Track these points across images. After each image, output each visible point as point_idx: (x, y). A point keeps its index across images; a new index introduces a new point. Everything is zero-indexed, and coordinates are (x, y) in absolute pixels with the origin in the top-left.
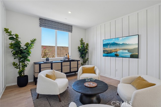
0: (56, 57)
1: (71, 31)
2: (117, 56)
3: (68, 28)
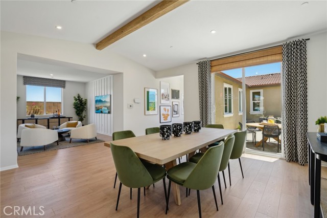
0: (45, 114)
1: (64, 87)
2: (102, 112)
3: (61, 84)
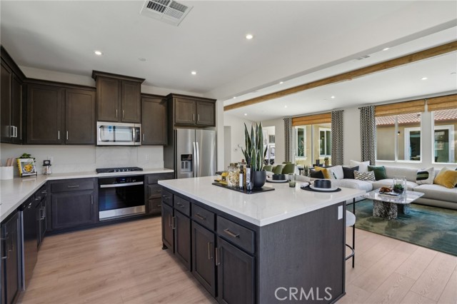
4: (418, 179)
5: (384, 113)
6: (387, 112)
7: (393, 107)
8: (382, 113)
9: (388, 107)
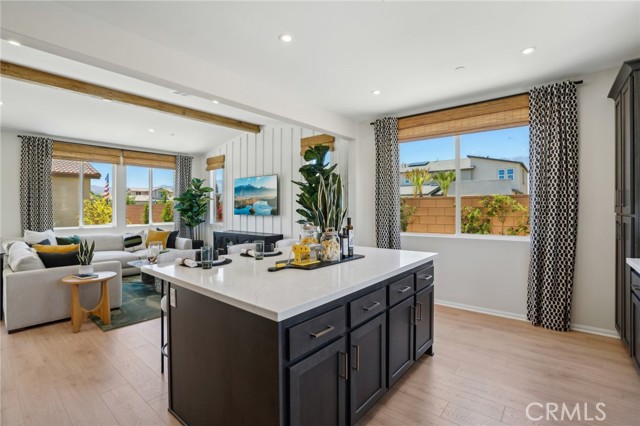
4: (127, 246)
5: (69, 155)
6: (73, 155)
7: (82, 150)
8: (64, 154)
9: (75, 148)
